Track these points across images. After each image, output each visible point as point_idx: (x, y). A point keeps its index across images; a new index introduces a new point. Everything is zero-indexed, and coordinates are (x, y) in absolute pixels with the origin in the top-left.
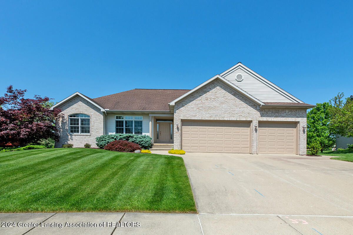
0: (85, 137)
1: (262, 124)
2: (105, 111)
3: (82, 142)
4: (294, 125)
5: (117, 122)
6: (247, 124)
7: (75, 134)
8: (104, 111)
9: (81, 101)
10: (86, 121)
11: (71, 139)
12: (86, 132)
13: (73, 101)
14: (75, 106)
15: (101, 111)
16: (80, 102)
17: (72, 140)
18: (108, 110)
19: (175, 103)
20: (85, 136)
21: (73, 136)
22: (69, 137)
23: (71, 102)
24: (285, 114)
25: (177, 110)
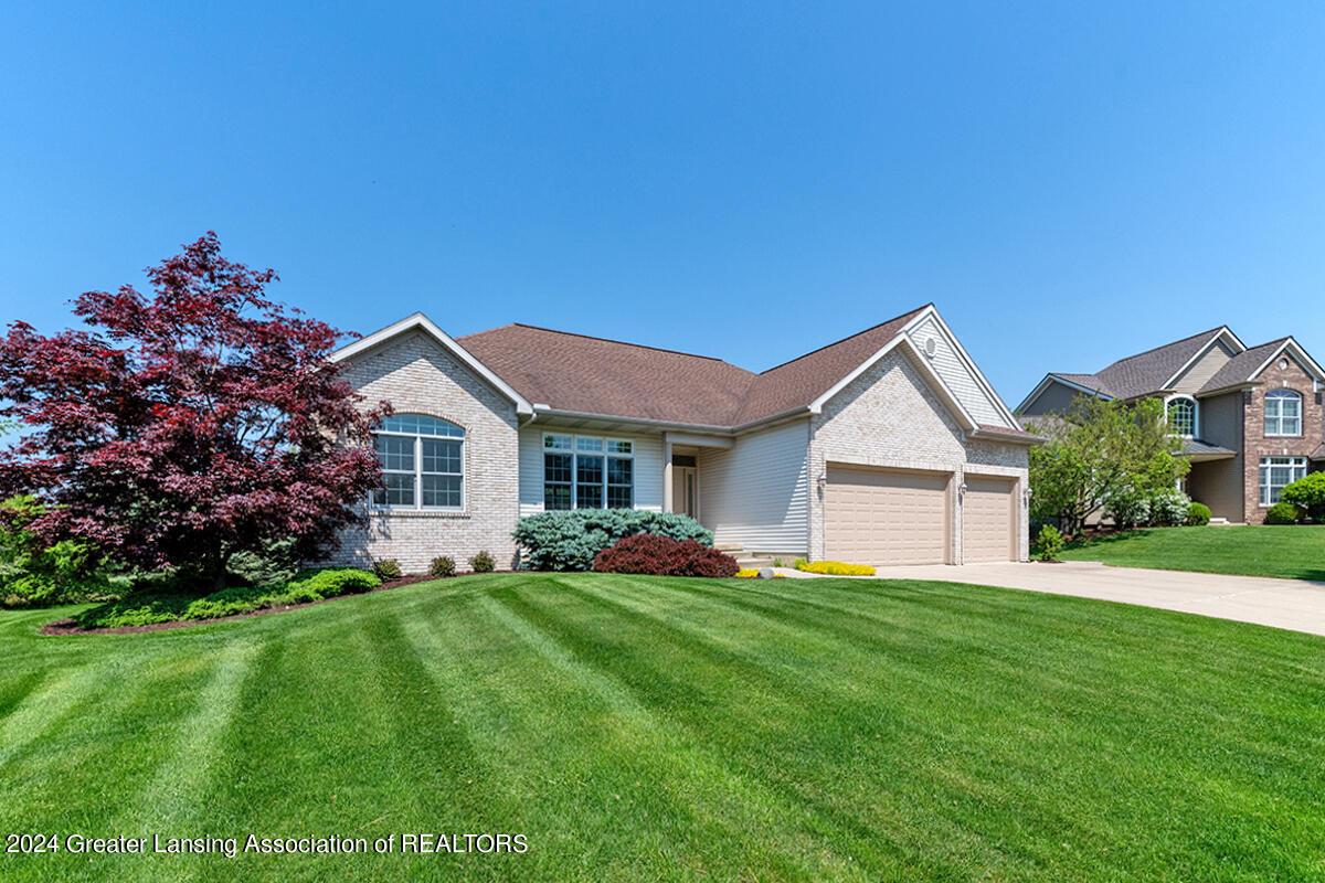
0: (445, 525)
1: (975, 482)
2: (534, 411)
3: (433, 547)
4: (1008, 484)
5: (549, 459)
6: (940, 479)
7: (396, 509)
8: (530, 411)
9: (427, 358)
10: (446, 453)
11: (384, 534)
12: (442, 502)
13: (393, 352)
14: (400, 376)
15: (519, 410)
16: (423, 360)
17: (388, 537)
18: (547, 407)
19: (823, 406)
20: (445, 521)
21: (392, 520)
22: (375, 523)
23: (380, 355)
24: (999, 459)
25: (818, 429)
